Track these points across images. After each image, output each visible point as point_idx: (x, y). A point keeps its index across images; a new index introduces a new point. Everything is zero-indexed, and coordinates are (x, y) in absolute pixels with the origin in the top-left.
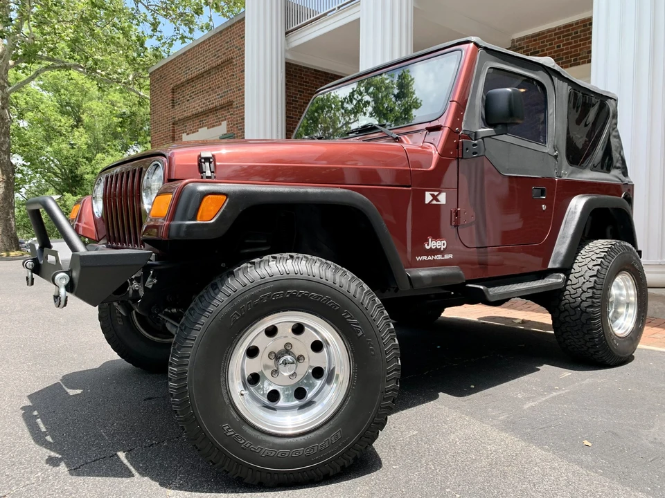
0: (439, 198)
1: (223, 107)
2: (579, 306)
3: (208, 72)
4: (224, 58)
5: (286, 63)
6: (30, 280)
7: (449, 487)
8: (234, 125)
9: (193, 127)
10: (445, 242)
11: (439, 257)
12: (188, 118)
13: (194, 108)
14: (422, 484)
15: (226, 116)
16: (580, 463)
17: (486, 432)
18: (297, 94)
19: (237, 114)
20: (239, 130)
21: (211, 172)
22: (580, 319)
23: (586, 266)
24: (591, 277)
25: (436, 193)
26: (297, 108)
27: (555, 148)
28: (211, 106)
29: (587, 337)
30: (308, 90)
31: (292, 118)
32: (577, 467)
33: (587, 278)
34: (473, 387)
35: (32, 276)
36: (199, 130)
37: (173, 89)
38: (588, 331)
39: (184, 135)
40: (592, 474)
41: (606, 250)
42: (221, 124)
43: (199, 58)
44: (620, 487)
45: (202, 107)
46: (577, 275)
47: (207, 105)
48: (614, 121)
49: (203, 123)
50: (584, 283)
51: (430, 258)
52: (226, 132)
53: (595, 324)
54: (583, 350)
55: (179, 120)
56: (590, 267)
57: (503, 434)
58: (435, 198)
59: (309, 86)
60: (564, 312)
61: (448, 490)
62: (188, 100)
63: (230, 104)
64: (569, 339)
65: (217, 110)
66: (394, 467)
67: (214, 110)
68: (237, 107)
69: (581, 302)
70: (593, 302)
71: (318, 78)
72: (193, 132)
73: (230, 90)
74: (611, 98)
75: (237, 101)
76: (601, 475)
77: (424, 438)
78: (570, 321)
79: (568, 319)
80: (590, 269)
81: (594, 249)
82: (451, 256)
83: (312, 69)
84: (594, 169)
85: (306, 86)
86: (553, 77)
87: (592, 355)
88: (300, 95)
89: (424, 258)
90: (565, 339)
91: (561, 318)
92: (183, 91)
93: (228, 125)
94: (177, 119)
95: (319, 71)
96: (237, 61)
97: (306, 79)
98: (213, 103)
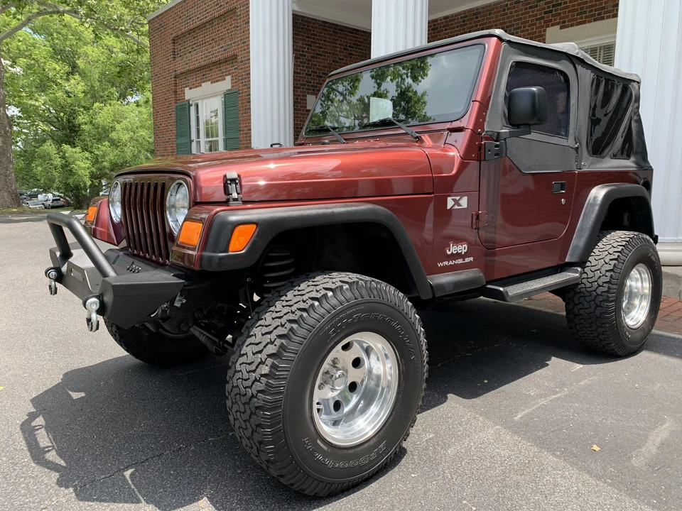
0: (461, 202)
1: (226, 61)
2: (594, 300)
3: (211, 22)
4: (227, 8)
5: (293, 14)
6: (53, 289)
7: (465, 499)
8: (239, 80)
9: (196, 81)
10: (466, 246)
11: (460, 261)
12: (190, 72)
13: (197, 61)
14: (440, 495)
15: (230, 70)
16: (590, 473)
17: (500, 435)
18: (305, 48)
19: (242, 69)
20: (244, 85)
21: (238, 194)
22: (594, 312)
23: (602, 260)
24: (607, 271)
25: (457, 198)
26: (305, 63)
27: (577, 140)
28: (214, 60)
29: (600, 330)
30: (316, 43)
31: (299, 73)
32: (586, 476)
33: (603, 272)
34: (486, 381)
35: (55, 285)
36: (202, 84)
37: (174, 40)
38: (602, 324)
39: (187, 90)
40: (602, 484)
41: (624, 243)
42: (225, 79)
43: (200, 6)
44: (627, 499)
45: (204, 61)
46: (593, 269)
47: (210, 59)
48: (636, 105)
49: (206, 78)
50: (600, 277)
51: (451, 263)
52: (230, 88)
53: (608, 318)
54: (594, 341)
55: (182, 73)
56: (607, 260)
57: (516, 438)
58: (457, 202)
59: (317, 39)
60: (578, 304)
61: (465, 502)
62: (190, 52)
63: (235, 57)
64: (582, 330)
65: (221, 63)
66: (413, 475)
67: (217, 64)
68: (242, 62)
69: (596, 297)
70: (608, 297)
71: (327, 30)
72: (196, 87)
73: (234, 43)
74: (634, 81)
75: (241, 54)
76: (610, 486)
77: (440, 443)
78: (584, 314)
79: (581, 312)
80: (606, 263)
81: (612, 242)
82: (471, 259)
83: (319, 21)
84: (615, 156)
85: (314, 39)
86: (577, 65)
87: (604, 346)
88: (308, 49)
89: (446, 263)
90: (578, 331)
91: (576, 311)
92: (185, 42)
93: (232, 80)
94: (178, 72)
95: (327, 23)
96: (240, 11)
97: (314, 31)
98: (217, 56)
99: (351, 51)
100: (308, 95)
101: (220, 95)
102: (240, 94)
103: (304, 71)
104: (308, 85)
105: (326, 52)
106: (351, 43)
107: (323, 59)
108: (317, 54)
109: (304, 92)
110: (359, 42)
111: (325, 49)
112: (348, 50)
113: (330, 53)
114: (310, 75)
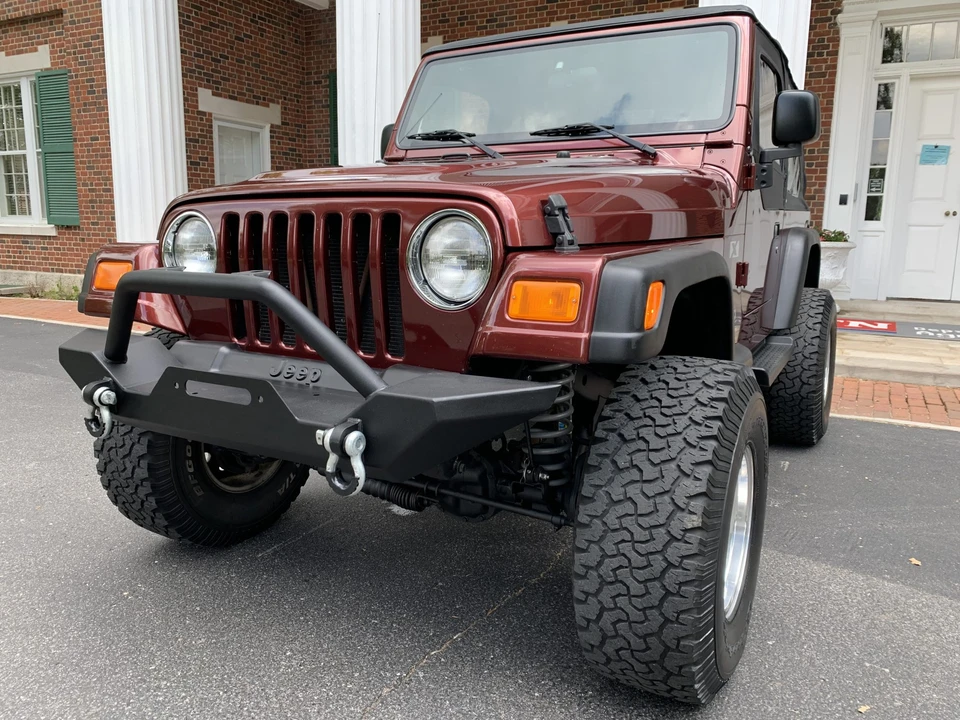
0: (736, 248)
1: (38, 18)
8: (69, 54)
14: (832, 663)
15: (47, 36)
16: (943, 594)
17: (803, 566)
19: (73, 35)
20: (80, 64)
22: (798, 392)
23: (804, 325)
24: (812, 339)
25: (735, 243)
28: (12, 14)
29: (803, 414)
32: (946, 599)
33: (808, 341)
38: (806, 406)
41: (823, 303)
42: (36, 50)
50: (806, 346)
52: (49, 66)
54: (792, 429)
56: (810, 325)
57: (824, 566)
63: (59, 13)
65: (26, 22)
67: (19, 22)
68: (77, 22)
69: (802, 372)
75: (74, 9)
78: (785, 395)
80: (810, 329)
81: (807, 301)
88: (196, 13)
93: (51, 53)
98: (17, 9)
99: (262, 24)
100: (199, 89)
101: (27, 76)
102: (71, 77)
103: (192, 48)
104: (200, 73)
105: (225, 23)
106: (261, 13)
107: (220, 33)
108: (211, 24)
109: (194, 83)
110: (273, 11)
111: (222, 16)
112: (257, 22)
113: (231, 25)
114: (202, 57)
